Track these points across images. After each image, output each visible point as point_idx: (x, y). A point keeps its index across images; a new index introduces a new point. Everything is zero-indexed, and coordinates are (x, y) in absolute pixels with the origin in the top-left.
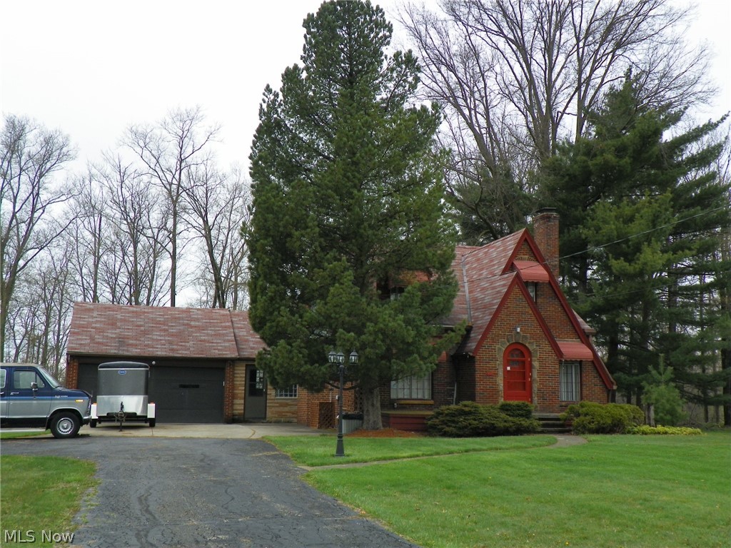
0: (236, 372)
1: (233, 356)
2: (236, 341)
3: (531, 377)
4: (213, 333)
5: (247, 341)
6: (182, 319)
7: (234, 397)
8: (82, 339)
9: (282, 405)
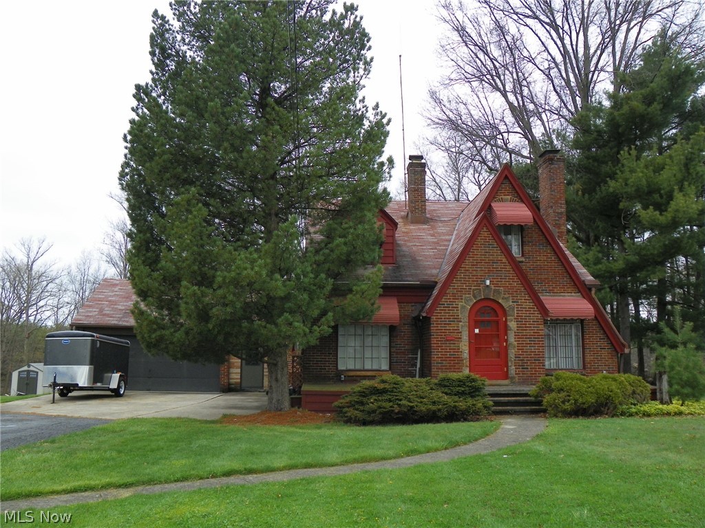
3: (506, 341)
7: (230, 366)
8: (90, 312)
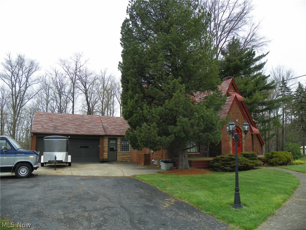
0: (104, 141)
1: (103, 134)
2: (103, 128)
4: (94, 125)
5: (108, 128)
6: (81, 119)
7: (103, 151)
9: (123, 155)
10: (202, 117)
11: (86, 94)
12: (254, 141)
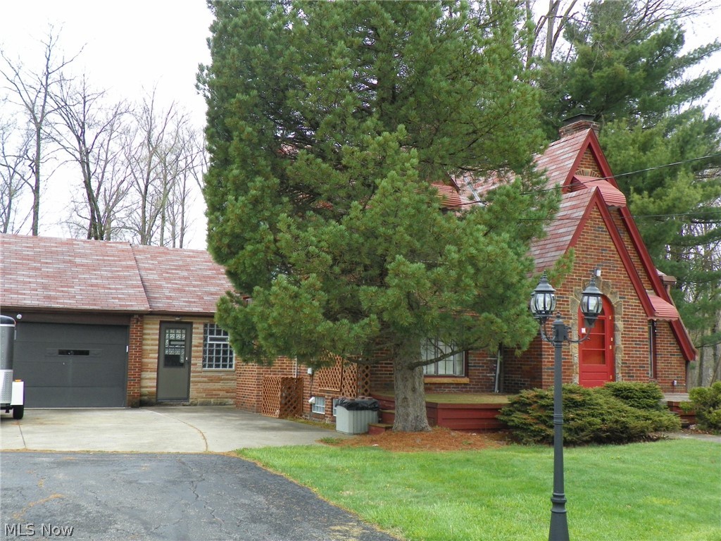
0: (145, 331)
1: (143, 309)
2: (144, 287)
3: (613, 343)
4: (109, 274)
5: (160, 287)
6: (63, 253)
7: (142, 368)
9: (211, 380)
10: (472, 260)
11: (84, 163)
12: (659, 346)
